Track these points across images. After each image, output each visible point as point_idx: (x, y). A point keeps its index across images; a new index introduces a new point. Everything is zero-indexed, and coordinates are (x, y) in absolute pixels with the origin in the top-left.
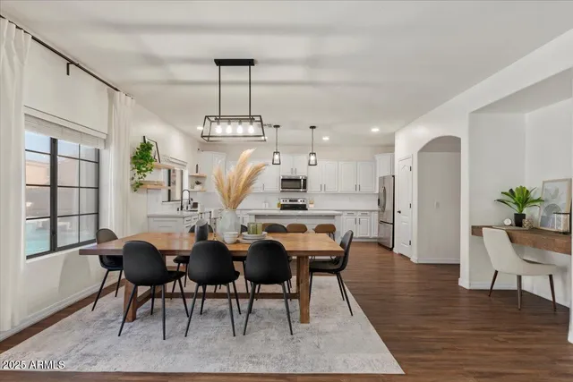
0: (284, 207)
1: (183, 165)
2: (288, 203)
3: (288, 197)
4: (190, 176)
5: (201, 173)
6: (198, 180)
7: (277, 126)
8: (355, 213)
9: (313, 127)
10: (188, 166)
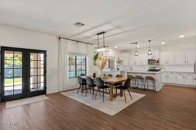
0: (151, 70)
1: (114, 58)
2: (152, 69)
3: (152, 67)
4: (116, 61)
5: (120, 59)
6: (120, 62)
7: (136, 43)
8: (183, 73)
9: (150, 41)
10: (116, 58)
